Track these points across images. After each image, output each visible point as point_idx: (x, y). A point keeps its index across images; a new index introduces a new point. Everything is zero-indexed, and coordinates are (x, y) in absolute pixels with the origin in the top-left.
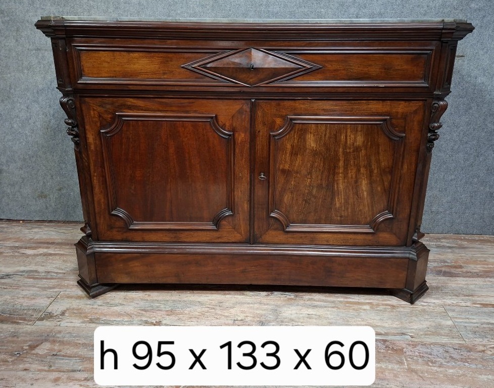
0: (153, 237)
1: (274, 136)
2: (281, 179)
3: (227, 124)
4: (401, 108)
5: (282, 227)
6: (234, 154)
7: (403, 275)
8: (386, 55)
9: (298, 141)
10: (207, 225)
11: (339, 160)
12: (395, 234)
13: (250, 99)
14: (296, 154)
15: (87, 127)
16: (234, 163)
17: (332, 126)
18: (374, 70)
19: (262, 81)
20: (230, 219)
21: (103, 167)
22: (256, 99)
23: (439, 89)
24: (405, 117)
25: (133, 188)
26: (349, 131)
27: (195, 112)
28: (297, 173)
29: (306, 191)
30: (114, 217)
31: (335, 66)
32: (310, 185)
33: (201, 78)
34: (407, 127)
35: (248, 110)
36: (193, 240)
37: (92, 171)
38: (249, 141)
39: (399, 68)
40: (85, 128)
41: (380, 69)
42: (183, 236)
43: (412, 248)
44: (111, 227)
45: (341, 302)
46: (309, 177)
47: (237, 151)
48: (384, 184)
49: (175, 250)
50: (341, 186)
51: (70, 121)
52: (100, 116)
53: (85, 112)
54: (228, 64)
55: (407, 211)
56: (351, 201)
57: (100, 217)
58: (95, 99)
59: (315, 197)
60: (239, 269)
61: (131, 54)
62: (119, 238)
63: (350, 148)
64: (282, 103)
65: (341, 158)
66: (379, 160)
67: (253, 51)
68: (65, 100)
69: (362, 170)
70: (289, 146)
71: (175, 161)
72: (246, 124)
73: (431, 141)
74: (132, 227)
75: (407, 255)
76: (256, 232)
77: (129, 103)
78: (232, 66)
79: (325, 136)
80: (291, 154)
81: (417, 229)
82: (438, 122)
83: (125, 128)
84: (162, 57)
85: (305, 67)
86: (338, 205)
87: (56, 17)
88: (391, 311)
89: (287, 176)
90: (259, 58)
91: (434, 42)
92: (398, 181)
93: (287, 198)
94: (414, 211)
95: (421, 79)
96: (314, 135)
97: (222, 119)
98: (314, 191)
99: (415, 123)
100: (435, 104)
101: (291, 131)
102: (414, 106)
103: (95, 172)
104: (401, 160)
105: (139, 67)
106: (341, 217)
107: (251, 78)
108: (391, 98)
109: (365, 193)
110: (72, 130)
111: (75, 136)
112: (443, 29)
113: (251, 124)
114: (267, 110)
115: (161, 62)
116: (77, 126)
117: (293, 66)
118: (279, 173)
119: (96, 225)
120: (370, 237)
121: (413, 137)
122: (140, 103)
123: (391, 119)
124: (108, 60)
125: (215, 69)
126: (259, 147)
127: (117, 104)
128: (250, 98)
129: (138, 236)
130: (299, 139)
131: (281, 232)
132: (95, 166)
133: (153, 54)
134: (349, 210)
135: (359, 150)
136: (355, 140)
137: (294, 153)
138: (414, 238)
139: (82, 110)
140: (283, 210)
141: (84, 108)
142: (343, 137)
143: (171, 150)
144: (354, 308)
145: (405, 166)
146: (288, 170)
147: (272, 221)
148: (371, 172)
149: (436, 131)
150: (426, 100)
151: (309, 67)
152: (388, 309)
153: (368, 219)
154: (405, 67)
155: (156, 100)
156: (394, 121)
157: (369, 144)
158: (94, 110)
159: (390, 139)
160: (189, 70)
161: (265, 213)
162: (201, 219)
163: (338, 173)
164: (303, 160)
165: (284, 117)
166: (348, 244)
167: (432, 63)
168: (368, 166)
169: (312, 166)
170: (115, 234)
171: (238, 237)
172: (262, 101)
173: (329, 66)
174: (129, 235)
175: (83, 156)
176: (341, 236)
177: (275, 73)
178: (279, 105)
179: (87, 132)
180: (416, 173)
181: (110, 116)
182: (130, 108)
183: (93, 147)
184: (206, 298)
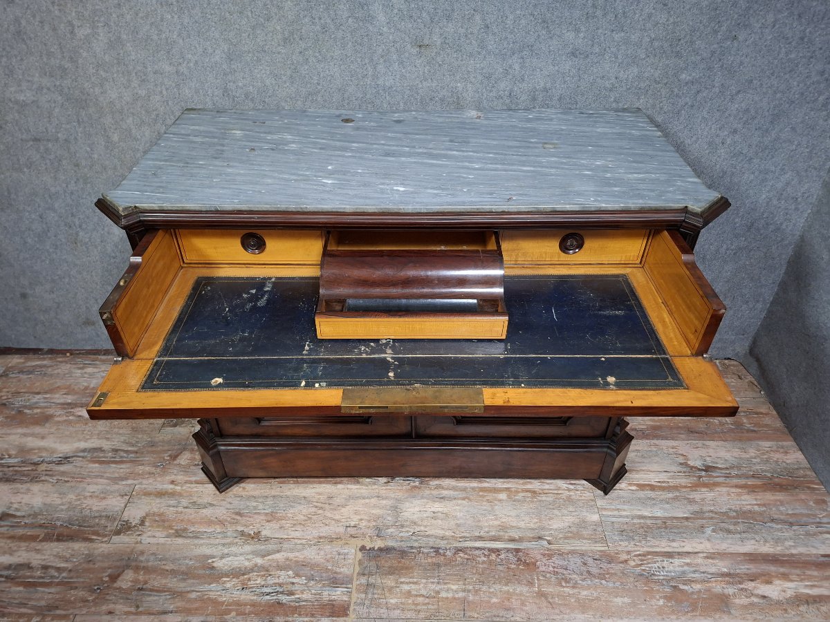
45: (473, 489)
88: (532, 502)
144: (488, 498)
152: (528, 497)
184: (314, 490)
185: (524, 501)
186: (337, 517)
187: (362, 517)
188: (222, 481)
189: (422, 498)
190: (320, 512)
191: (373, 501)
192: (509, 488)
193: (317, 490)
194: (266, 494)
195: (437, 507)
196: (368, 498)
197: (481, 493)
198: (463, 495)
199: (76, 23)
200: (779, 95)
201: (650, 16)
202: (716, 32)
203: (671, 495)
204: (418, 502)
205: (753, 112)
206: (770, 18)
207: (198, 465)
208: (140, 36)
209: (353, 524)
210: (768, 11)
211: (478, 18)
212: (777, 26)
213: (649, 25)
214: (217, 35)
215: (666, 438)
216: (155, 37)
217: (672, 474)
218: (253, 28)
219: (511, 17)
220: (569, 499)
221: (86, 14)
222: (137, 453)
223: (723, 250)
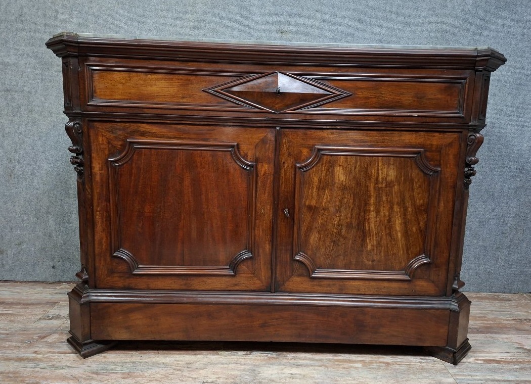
0: (160, 283)
1: (300, 168)
2: (307, 216)
3: (250, 155)
4: (436, 140)
5: (307, 272)
6: (256, 187)
7: (443, 331)
8: (418, 84)
9: (326, 174)
10: (223, 269)
11: (370, 196)
12: (433, 282)
13: (275, 127)
14: (324, 189)
15: (94, 155)
16: (256, 197)
17: (363, 158)
18: (407, 98)
19: (288, 106)
20: (249, 262)
21: (108, 200)
22: (281, 128)
23: (475, 119)
24: (439, 150)
25: (140, 225)
26: (380, 164)
27: (215, 140)
28: (324, 209)
29: (335, 231)
30: (116, 260)
31: (366, 93)
32: (339, 224)
33: (224, 103)
34: (442, 161)
35: (273, 139)
36: (207, 288)
37: (95, 204)
38: (273, 173)
39: (432, 97)
40: (91, 156)
41: (412, 97)
42: (195, 283)
43: (453, 298)
44: (111, 272)
46: (338, 214)
47: (259, 184)
48: (419, 224)
49: (185, 299)
50: (373, 226)
51: (74, 148)
52: (109, 143)
53: (92, 138)
54: (252, 88)
55: (446, 255)
56: (384, 243)
57: (100, 260)
58: (104, 124)
59: (345, 238)
60: (258, 323)
61: (149, 76)
62: (121, 284)
63: (382, 184)
64: (309, 132)
65: (372, 194)
66: (413, 196)
67: (280, 75)
68: (72, 124)
69: (396, 208)
70: (316, 180)
71: (190, 194)
72: (271, 155)
73: (468, 176)
74: (136, 272)
75: (448, 306)
76: (279, 278)
77: (142, 129)
78: (257, 90)
79: (355, 168)
80: (319, 189)
81: (457, 276)
82: (474, 156)
83: (135, 157)
84: (181, 80)
85: (334, 93)
86: (369, 247)
87: (70, 33)
89: (313, 213)
90: (286, 83)
91: (468, 71)
92: (435, 220)
93: (314, 238)
94: (453, 254)
95: (456, 109)
96: (343, 168)
97: (244, 147)
98: (344, 231)
99: (451, 157)
100: (472, 135)
101: (317, 163)
102: (449, 138)
103: (98, 206)
104: (437, 196)
105: (158, 89)
106: (373, 261)
107: (277, 104)
108: (424, 129)
109: (399, 234)
110: (76, 158)
111: (80, 164)
112: (477, 56)
113: (275, 155)
114: (294, 138)
115: (181, 85)
116: (82, 153)
117: (321, 92)
118: (305, 210)
119: (95, 269)
120: (405, 285)
121: (449, 171)
122: (155, 129)
123: (425, 151)
124: (123, 81)
125: (239, 93)
126: (283, 180)
127: (129, 130)
128: (274, 125)
129: (143, 283)
130: (327, 172)
131: (306, 279)
132: (98, 199)
133: (172, 76)
134: (383, 254)
135: (391, 185)
136: (388, 174)
137: (322, 188)
138: (454, 286)
139: (89, 136)
140: (309, 253)
141: (92, 134)
142: (374, 171)
143: (187, 182)
145: (442, 204)
146: (315, 206)
147: (296, 265)
148: (405, 209)
149: (472, 166)
150: (461, 132)
151: (338, 93)
153: (403, 264)
154: (439, 96)
155: (173, 126)
156: (428, 154)
157: (402, 179)
158: (103, 136)
159: (426, 174)
160: (211, 93)
161: (288, 256)
162: (216, 262)
163: (370, 211)
164: (331, 196)
165: (311, 148)
166: (382, 293)
167: (466, 92)
168: (402, 203)
169: (341, 203)
170: (116, 279)
171: (258, 284)
172: (287, 130)
173: (360, 94)
174: (133, 282)
175: (87, 187)
176: (373, 283)
177: (302, 99)
178: (306, 134)
179: (94, 161)
180: (453, 211)
181: (120, 143)
182: (143, 134)
183: (98, 178)
184: (174, 359)
186: (195, 376)
187: (220, 376)
188: (86, 342)
189: (280, 364)
190: (179, 372)
191: (231, 366)
192: (363, 360)
193: (177, 359)
194: (126, 361)
195: (295, 371)
196: (226, 364)
197: (336, 363)
198: (320, 363)
199: (60, 11)
200: (517, 71)
201: (426, 18)
202: (468, 29)
203: (516, 367)
204: (277, 367)
205: (503, 82)
206: (500, 23)
207: (64, 342)
208: (100, 21)
209: (210, 380)
210: (498, 18)
211: (318, 16)
212: (506, 28)
213: (426, 24)
214: (151, 24)
215: (499, 333)
216: (110, 23)
217: (513, 354)
218: (175, 20)
219: (340, 16)
221: (69, 6)
222: (8, 334)
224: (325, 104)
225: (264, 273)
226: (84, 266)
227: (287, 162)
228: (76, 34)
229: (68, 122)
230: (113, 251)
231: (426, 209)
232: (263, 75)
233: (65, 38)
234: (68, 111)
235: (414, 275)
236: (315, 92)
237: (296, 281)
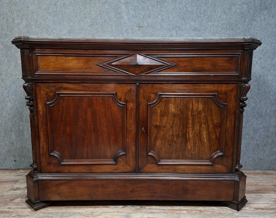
0: (76, 169)
1: (150, 105)
2: (154, 131)
3: (122, 98)
4: (224, 88)
5: (156, 161)
6: (126, 116)
7: (231, 192)
8: (213, 58)
9: (164, 108)
10: (109, 161)
11: (189, 119)
12: (225, 166)
13: (136, 83)
14: (163, 116)
15: (39, 101)
16: (126, 122)
17: (184, 98)
18: (207, 66)
19: (143, 72)
20: (124, 157)
21: (46, 125)
22: (139, 83)
23: (245, 76)
24: (226, 93)
25: (64, 138)
26: (194, 102)
27: (104, 91)
28: (164, 127)
29: (170, 139)
30: (51, 157)
31: (185, 64)
32: (172, 135)
33: (108, 71)
34: (227, 99)
35: (135, 90)
36: (101, 171)
37: (40, 127)
38: (135, 108)
39: (221, 65)
41: (210, 65)
42: (95, 169)
43: (236, 174)
44: (49, 164)
45: (169, 209)
46: (171, 130)
47: (128, 114)
48: (216, 134)
49: (89, 177)
50: (191, 136)
51: (28, 97)
52: (47, 94)
53: (38, 92)
54: (123, 63)
55: (231, 150)
56: (197, 144)
57: (43, 157)
58: (44, 84)
59: (175, 142)
60: (129, 190)
61: (67, 58)
62: (54, 170)
63: (195, 112)
64: (154, 85)
65: (190, 118)
66: (213, 119)
67: (138, 55)
68: (26, 84)
69: (203, 125)
70: (159, 111)
71: (91, 120)
72: (134, 98)
73: (242, 107)
74: (62, 163)
75: (233, 179)
76: (140, 165)
77: (65, 86)
78: (125, 64)
79: (180, 104)
80: (160, 116)
81: (238, 162)
82: (246, 96)
83: (61, 101)
84: (85, 59)
85: (167, 64)
86: (189, 147)
87: (24, 36)
89: (158, 129)
90: (141, 60)
91: (240, 51)
92: (225, 132)
93: (158, 143)
94: (235, 150)
95: (234, 71)
96: (174, 104)
97: (119, 95)
98: (175, 139)
99: (232, 97)
100: (243, 85)
101: (160, 102)
102: (231, 87)
103: (41, 128)
104: (225, 119)
105: (72, 65)
106: (192, 155)
107: (137, 71)
108: (217, 82)
109: (205, 140)
110: (29, 103)
111: (31, 106)
112: (244, 43)
113: (136, 98)
114: (146, 89)
115: (85, 62)
116: (32, 100)
117: (160, 64)
118: (153, 128)
119: (40, 162)
120: (209, 168)
121: (232, 105)
122: (71, 86)
123: (218, 94)
124: (53, 61)
125: (116, 66)
126: (141, 112)
127: (57, 87)
129: (66, 169)
130: (165, 107)
131: (155, 165)
132: (41, 124)
133: (80, 58)
134: (197, 151)
135: (200, 113)
136: (198, 107)
137: (162, 115)
138: (236, 167)
139: (36, 91)
140: (156, 151)
141: (37, 89)
142: (191, 106)
143: (89, 114)
144: (177, 213)
145: (228, 123)
146: (159, 125)
147: (149, 158)
148: (208, 126)
149: (245, 102)
150: (238, 83)
151: (170, 64)
153: (208, 156)
154: (225, 64)
155: (81, 84)
156: (220, 96)
157: (206, 109)
158: (43, 90)
159: (219, 107)
160: (101, 66)
161: (145, 153)
162: (105, 157)
163: (189, 127)
164: (167, 120)
165: (156, 94)
166: (197, 172)
167: (240, 62)
168: (206, 123)
169: (173, 123)
170: (52, 168)
171: (129, 169)
172: (142, 84)
173: (181, 64)
174: (61, 169)
175: (35, 118)
176: (192, 167)
177: (150, 68)
178: (153, 87)
179: (38, 103)
180: (235, 126)
181: (53, 94)
182: (65, 89)
183: (41, 113)
185: (196, 213)
188: (36, 202)
189: (142, 212)
191: (115, 214)
193: (86, 210)
194: (58, 212)
196: (112, 212)
197: (173, 211)
198: (164, 211)
199: (16, 18)
201: (220, 16)
202: (245, 22)
204: (140, 214)
207: (24, 202)
208: (38, 23)
211: (160, 17)
213: (220, 19)
214: (66, 24)
215: (264, 193)
216: (43, 24)
217: (271, 204)
218: (80, 21)
219: (171, 17)
220: (220, 213)
221: (20, 15)
223: (268, 111)
224: (163, 70)
225: (132, 162)
226: (34, 161)
227: (143, 102)
228: (28, 37)
229: (24, 83)
230: (50, 152)
231: (220, 126)
232: (129, 56)
233: (23, 39)
234: (24, 77)
235: (214, 162)
236: (157, 64)
237: (150, 167)
